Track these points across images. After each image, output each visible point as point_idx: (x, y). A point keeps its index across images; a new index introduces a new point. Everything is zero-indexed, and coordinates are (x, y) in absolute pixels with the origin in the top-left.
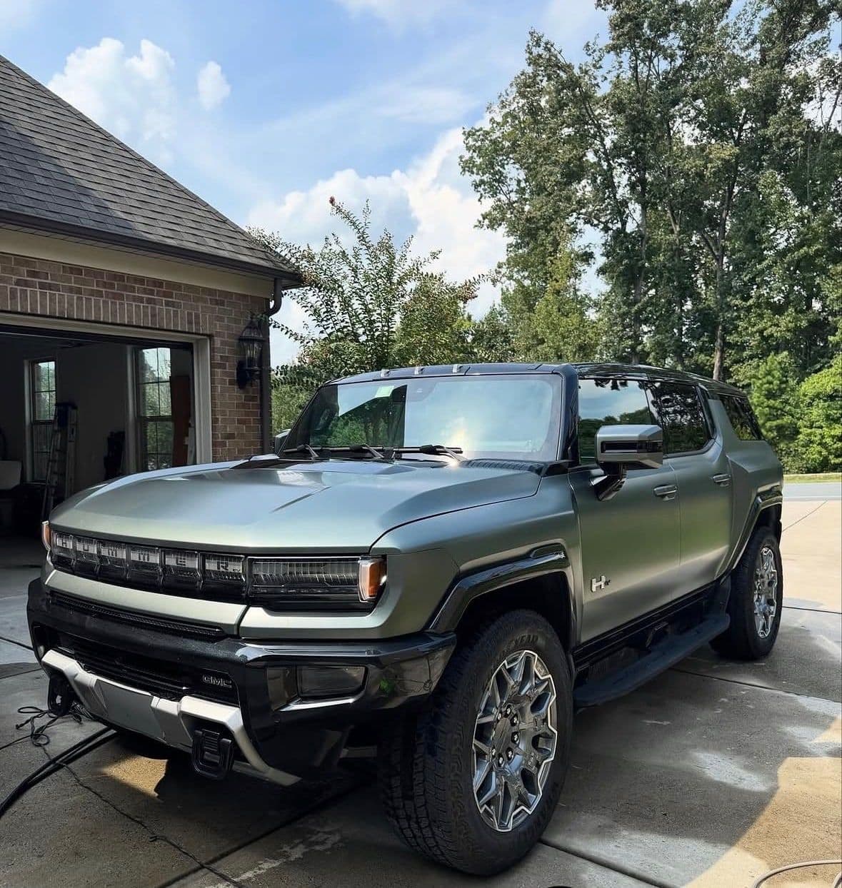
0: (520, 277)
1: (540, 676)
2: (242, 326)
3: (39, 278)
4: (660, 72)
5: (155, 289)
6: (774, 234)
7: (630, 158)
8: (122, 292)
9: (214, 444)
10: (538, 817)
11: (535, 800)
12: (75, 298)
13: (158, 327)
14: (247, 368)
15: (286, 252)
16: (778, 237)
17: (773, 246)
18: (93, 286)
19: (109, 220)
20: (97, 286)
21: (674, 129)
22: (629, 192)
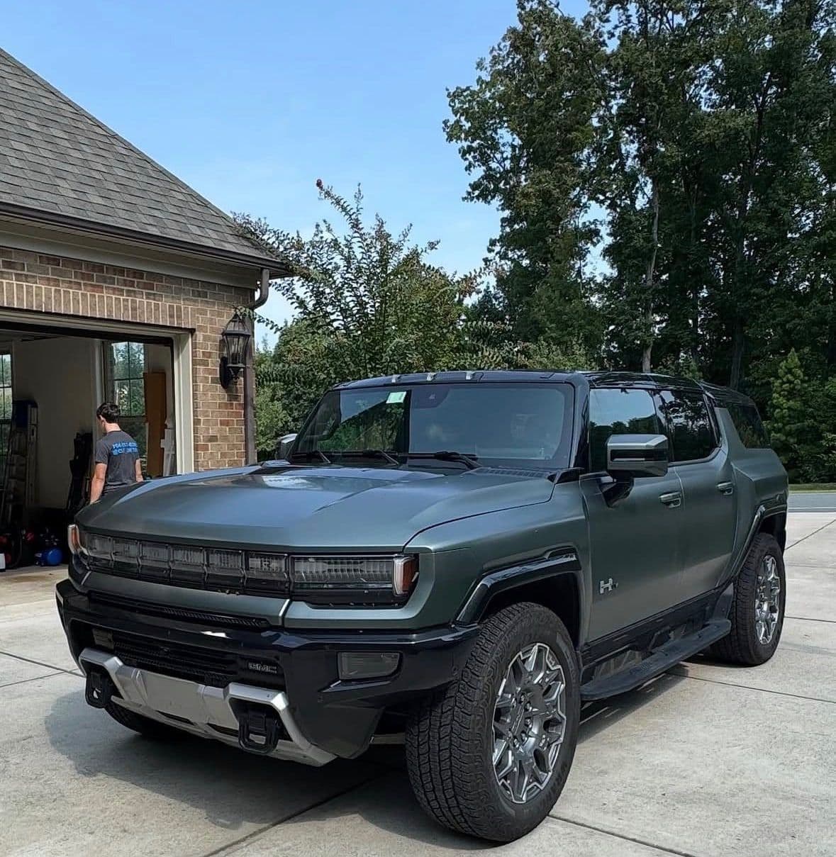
0: (516, 257)
1: (550, 666)
2: (226, 320)
3: (14, 269)
4: (675, 26)
5: (136, 280)
6: (798, 215)
7: (641, 125)
8: (102, 284)
9: (196, 448)
10: (550, 793)
11: (547, 777)
12: (53, 290)
13: (138, 321)
14: (231, 365)
15: (273, 239)
16: (804, 218)
17: (797, 228)
18: (71, 278)
19: (88, 207)
20: (76, 277)
21: (691, 92)
22: (639, 163)
